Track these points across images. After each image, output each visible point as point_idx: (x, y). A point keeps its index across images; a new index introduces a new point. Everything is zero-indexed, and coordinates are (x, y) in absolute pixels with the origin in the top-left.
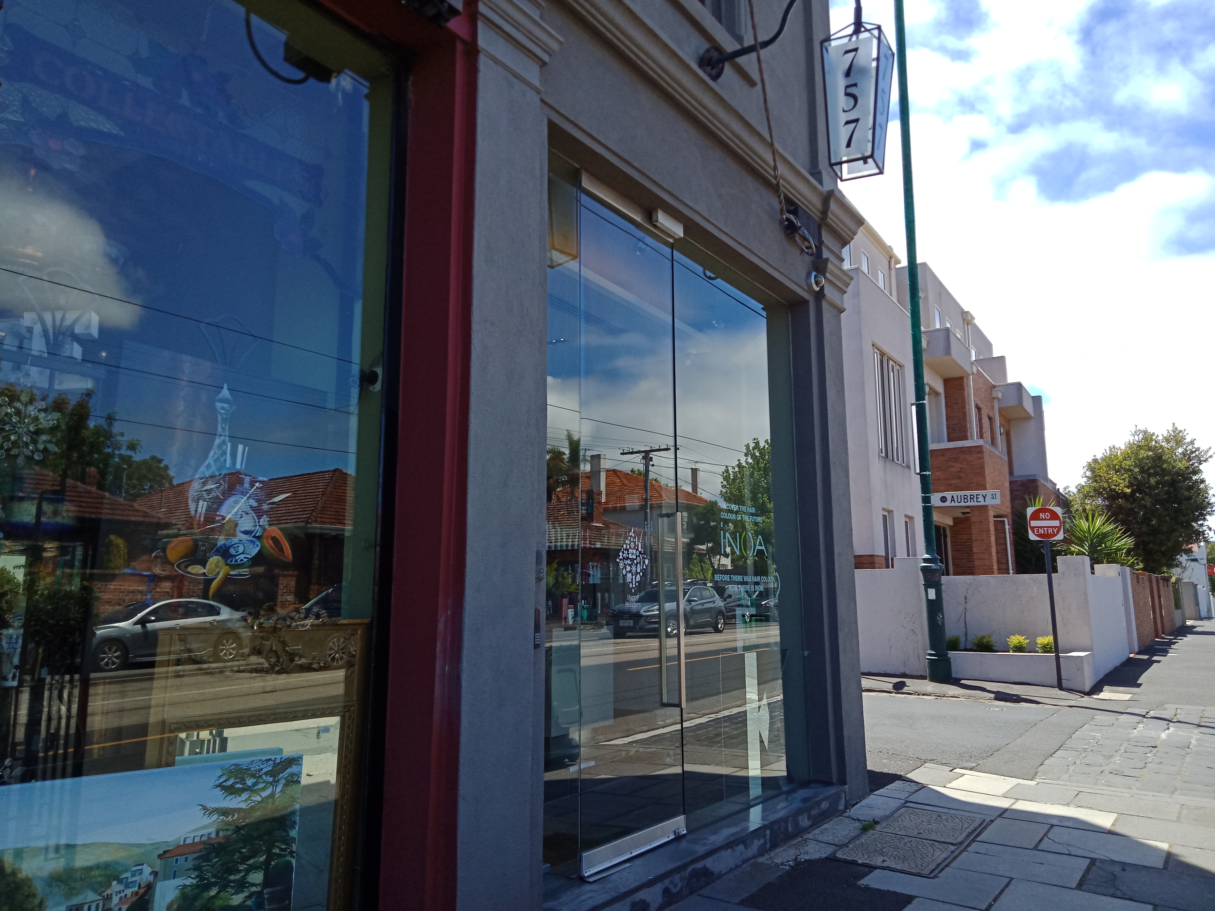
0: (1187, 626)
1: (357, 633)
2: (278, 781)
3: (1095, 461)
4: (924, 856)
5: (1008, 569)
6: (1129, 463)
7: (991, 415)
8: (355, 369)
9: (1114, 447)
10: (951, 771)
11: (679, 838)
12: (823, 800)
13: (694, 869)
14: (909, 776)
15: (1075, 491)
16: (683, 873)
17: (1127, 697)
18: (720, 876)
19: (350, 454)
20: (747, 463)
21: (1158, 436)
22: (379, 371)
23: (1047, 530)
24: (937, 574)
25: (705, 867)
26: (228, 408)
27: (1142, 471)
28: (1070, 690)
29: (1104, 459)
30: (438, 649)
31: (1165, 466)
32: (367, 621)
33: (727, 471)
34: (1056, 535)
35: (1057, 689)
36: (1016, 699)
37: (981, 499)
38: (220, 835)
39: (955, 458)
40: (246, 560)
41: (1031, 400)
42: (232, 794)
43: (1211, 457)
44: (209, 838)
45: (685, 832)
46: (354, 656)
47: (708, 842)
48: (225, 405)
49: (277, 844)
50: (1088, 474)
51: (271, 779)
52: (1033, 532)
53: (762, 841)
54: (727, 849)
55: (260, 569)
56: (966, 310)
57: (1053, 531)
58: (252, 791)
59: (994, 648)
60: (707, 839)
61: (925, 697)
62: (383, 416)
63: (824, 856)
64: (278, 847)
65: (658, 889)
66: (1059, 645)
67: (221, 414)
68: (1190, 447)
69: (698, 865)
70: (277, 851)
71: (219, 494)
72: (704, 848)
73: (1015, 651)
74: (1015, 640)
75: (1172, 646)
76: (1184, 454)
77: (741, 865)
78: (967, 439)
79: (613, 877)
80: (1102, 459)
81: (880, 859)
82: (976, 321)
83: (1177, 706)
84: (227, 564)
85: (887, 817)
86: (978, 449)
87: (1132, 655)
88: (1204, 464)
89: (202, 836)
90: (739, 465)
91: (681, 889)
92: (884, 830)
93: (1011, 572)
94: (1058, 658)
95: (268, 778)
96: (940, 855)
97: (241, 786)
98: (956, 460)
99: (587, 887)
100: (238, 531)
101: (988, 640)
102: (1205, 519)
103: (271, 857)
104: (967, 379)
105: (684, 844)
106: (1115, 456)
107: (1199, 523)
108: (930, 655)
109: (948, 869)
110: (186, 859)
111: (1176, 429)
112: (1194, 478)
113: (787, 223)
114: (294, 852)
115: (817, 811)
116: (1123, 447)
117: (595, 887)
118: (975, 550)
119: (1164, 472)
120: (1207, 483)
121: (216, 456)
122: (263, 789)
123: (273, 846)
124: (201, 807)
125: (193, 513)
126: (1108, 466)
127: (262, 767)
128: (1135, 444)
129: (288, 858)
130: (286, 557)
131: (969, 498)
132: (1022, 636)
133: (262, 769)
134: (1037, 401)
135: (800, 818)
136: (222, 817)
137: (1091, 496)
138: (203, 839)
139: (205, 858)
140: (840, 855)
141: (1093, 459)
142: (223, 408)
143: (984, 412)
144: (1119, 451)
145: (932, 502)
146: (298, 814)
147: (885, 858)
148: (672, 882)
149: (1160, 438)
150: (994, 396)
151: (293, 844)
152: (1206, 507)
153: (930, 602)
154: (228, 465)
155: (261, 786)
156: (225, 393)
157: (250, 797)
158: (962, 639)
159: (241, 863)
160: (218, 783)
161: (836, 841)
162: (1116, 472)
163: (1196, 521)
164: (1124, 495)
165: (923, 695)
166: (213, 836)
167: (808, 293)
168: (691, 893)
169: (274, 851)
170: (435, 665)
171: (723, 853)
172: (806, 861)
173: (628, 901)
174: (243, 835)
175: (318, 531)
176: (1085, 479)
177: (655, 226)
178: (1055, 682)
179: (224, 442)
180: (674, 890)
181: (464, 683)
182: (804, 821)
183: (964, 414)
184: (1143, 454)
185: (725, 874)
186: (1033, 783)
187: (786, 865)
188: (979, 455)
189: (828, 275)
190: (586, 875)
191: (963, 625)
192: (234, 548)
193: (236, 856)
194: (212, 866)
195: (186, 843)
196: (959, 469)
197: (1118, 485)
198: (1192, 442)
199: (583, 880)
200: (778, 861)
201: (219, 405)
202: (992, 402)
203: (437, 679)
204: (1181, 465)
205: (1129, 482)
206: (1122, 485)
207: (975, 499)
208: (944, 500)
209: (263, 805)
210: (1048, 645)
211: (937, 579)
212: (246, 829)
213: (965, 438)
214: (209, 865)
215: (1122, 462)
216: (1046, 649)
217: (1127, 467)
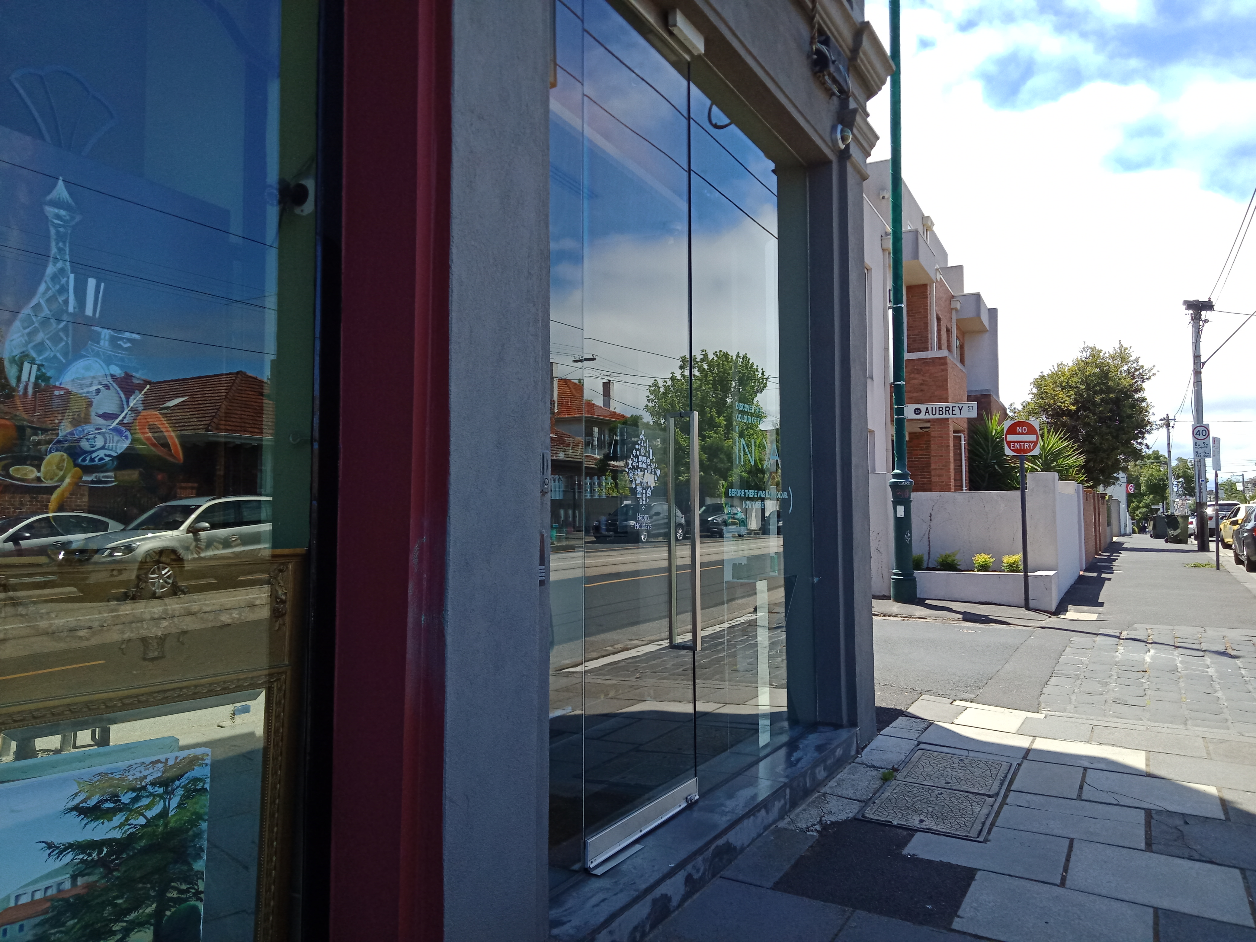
0: (1114, 543)
1: (287, 568)
2: (172, 792)
3: (1042, 377)
4: (964, 812)
5: (962, 486)
6: (1075, 379)
7: (949, 327)
8: (273, 176)
9: (1062, 364)
10: (951, 703)
11: (691, 805)
12: (838, 746)
13: (717, 846)
14: (911, 710)
15: (1020, 407)
16: (705, 853)
17: (1094, 617)
18: (742, 849)
19: (267, 310)
20: (683, 376)
21: (1105, 353)
22: (310, 184)
23: (1024, 445)
24: (907, 491)
25: (728, 842)
26: (68, 218)
27: (1088, 388)
28: (1036, 610)
29: (1051, 376)
30: (410, 592)
31: (1110, 383)
32: (301, 550)
33: (655, 384)
34: (1033, 450)
35: (1024, 609)
36: (986, 620)
37: (957, 411)
38: (79, 883)
39: (917, 370)
40: (107, 459)
41: (987, 311)
42: (97, 819)
43: (1154, 375)
44: (59, 891)
45: (697, 797)
46: (283, 602)
47: (727, 810)
48: (62, 213)
49: (173, 884)
50: (1035, 390)
51: (161, 790)
52: (1009, 447)
53: (782, 802)
54: (749, 817)
55: (133, 475)
56: (926, 215)
57: (1029, 446)
58: (131, 811)
59: (958, 567)
60: (722, 805)
61: (891, 618)
62: (319, 249)
63: (851, 815)
64: (175, 888)
65: (680, 877)
66: (1029, 563)
67: (56, 226)
68: (1135, 365)
69: (720, 842)
70: (174, 894)
71: (58, 355)
72: (725, 818)
73: (980, 570)
74: (981, 558)
75: (1114, 563)
76: (1128, 372)
77: (763, 833)
78: (928, 351)
79: (625, 867)
80: (1048, 375)
81: (916, 819)
82: (935, 229)
83: (1147, 626)
84: (76, 465)
85: (905, 763)
86: (942, 361)
87: (1081, 573)
88: (1147, 382)
89: (46, 889)
90: (673, 379)
91: (704, 874)
92: (907, 780)
93: (964, 488)
94: (1026, 577)
95: (156, 789)
96: (982, 811)
97: (112, 805)
98: (919, 371)
99: (595, 884)
100: (93, 414)
101: (953, 558)
102: (1143, 438)
103: (163, 904)
104: (930, 287)
105: (696, 814)
106: (1062, 373)
107: (1139, 441)
108: (896, 574)
109: (995, 829)
110: (21, 928)
111: (1122, 346)
112: (1136, 396)
113: (815, 57)
114: (202, 892)
115: (832, 760)
116: (1071, 364)
117: (605, 883)
118: (933, 466)
119: (1109, 390)
120: (1148, 400)
121: (50, 293)
122: (148, 807)
123: (166, 887)
124: (44, 845)
125: (13, 383)
126: (1055, 383)
127: (145, 773)
128: (1082, 360)
129: (192, 903)
130: (174, 457)
131: (944, 411)
132: (988, 555)
133: (145, 777)
134: (993, 313)
135: (817, 771)
136: (81, 856)
137: (1035, 413)
138: (49, 893)
139: (56, 921)
140: (870, 814)
141: (1040, 376)
142: (58, 217)
143: (944, 323)
144: (1067, 368)
145: (905, 415)
146: (205, 836)
147: (922, 817)
148: (694, 866)
149: (1107, 355)
150: (952, 307)
151: (200, 881)
152: (1146, 426)
153: (898, 520)
154: (71, 309)
155: (145, 801)
156: (61, 190)
157: (127, 820)
158: (925, 558)
159: (116, 921)
160: (71, 804)
161: (858, 796)
162: (1062, 389)
163: (1135, 439)
164: (1069, 413)
165: (889, 616)
166: (67, 885)
167: (832, 151)
168: (714, 876)
169: (169, 895)
170: (406, 613)
171: (745, 822)
172: (832, 823)
173: (649, 898)
174: (118, 878)
175: (223, 440)
176: (1031, 396)
177: (671, 34)
178: (1022, 602)
179: (62, 270)
180: (696, 876)
181: (449, 639)
182: (821, 773)
183: (926, 324)
184: (1089, 371)
185: (748, 846)
186: (1040, 716)
187: (812, 831)
188: (942, 367)
189: (855, 130)
190: (591, 866)
191: (927, 543)
192: (88, 440)
193: (107, 912)
194: (66, 933)
195: (20, 903)
196: (921, 382)
197: (1064, 402)
198: (1137, 360)
199: (587, 872)
200: (802, 825)
201: (50, 211)
202: (951, 313)
203: (409, 634)
204: (1125, 383)
205: (1075, 399)
206: (1067, 401)
207: (950, 411)
208: (917, 411)
209: (149, 829)
210: (1014, 564)
211: (907, 496)
212: (123, 869)
213: (926, 349)
214: (61, 932)
215: (1069, 379)
216: (1013, 568)
217: (1074, 384)
